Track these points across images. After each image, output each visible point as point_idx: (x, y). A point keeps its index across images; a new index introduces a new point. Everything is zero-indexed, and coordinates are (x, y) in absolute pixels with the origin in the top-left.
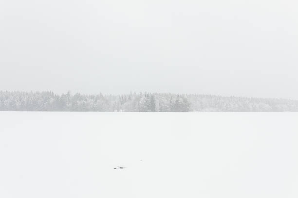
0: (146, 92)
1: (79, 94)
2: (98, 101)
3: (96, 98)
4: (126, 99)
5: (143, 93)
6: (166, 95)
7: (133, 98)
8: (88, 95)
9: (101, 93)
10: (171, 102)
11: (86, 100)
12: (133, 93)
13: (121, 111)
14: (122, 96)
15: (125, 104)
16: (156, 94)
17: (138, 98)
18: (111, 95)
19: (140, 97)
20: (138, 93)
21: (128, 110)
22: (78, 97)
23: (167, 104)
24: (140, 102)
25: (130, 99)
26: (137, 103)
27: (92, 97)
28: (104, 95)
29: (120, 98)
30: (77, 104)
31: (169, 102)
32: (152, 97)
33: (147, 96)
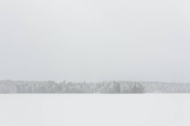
0: (114, 81)
1: (71, 82)
2: (83, 86)
3: (81, 85)
4: (101, 85)
5: (112, 81)
6: (127, 82)
7: (106, 84)
8: (77, 83)
9: (84, 81)
10: (131, 87)
11: (75, 86)
12: (105, 81)
13: (98, 93)
14: (98, 83)
15: (100, 88)
16: (121, 81)
17: (109, 84)
18: (91, 82)
19: (110, 84)
20: (109, 81)
21: (102, 92)
22: (70, 84)
23: (128, 88)
24: (110, 87)
25: (103, 85)
26: (108, 88)
27: (79, 84)
28: (86, 83)
29: (97, 84)
30: (69, 88)
31: (130, 87)
32: (118, 84)
33: (114, 83)
